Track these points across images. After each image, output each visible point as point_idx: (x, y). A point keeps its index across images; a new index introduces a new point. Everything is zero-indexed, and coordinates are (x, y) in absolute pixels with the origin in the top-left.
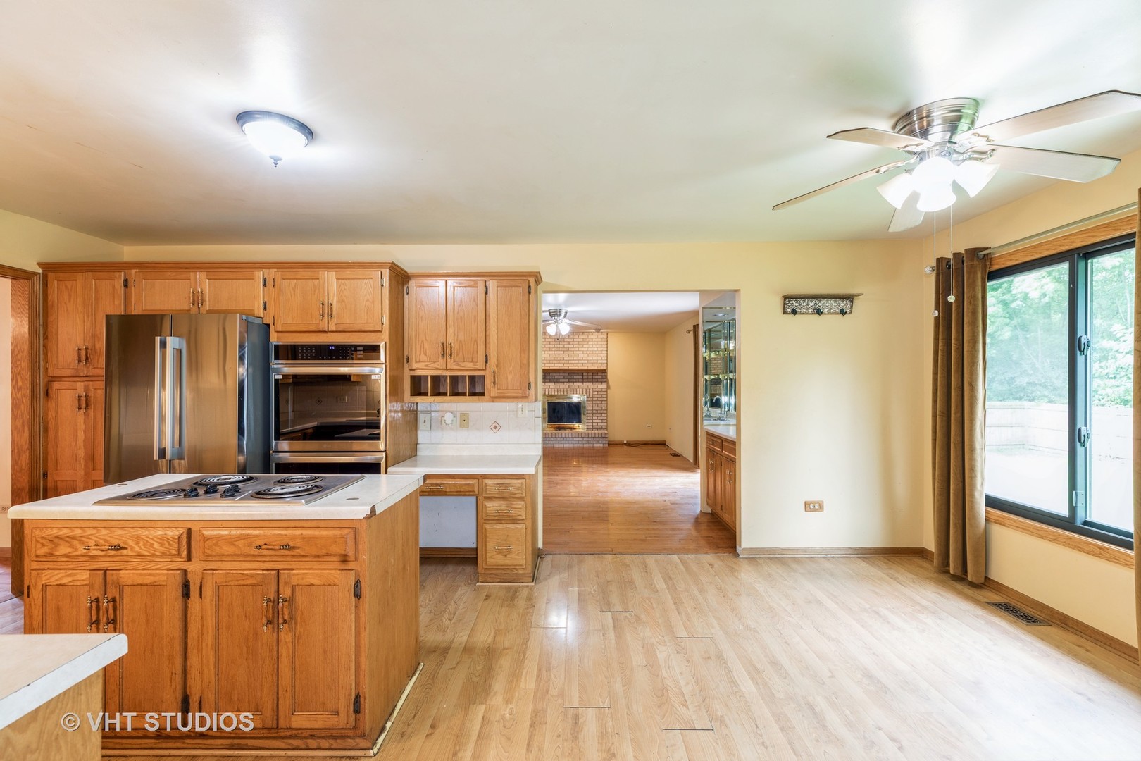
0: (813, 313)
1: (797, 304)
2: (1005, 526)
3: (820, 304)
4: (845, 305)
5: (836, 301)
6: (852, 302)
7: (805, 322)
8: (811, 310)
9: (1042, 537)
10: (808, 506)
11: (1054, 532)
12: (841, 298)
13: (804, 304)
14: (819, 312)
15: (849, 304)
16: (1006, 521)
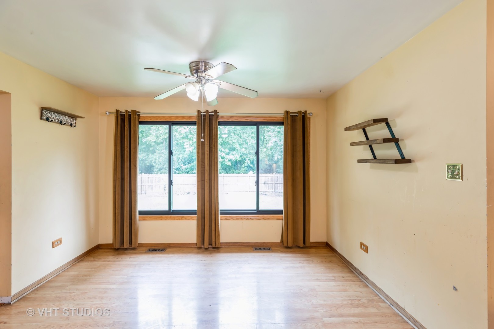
0: (57, 123)
1: (50, 115)
2: (146, 220)
3: (61, 118)
4: (72, 121)
5: (69, 118)
6: (76, 121)
7: (53, 127)
8: (57, 121)
9: (162, 220)
10: (54, 245)
11: (166, 217)
12: (71, 117)
13: (54, 116)
14: (61, 123)
15: (75, 121)
16: (146, 218)
